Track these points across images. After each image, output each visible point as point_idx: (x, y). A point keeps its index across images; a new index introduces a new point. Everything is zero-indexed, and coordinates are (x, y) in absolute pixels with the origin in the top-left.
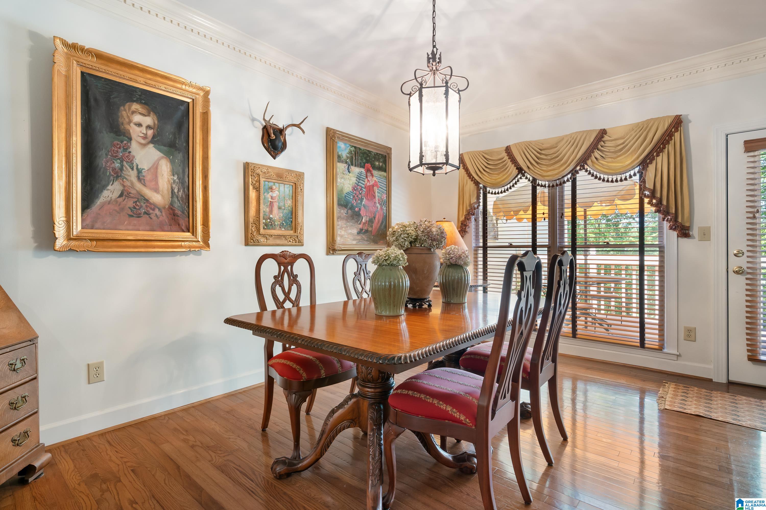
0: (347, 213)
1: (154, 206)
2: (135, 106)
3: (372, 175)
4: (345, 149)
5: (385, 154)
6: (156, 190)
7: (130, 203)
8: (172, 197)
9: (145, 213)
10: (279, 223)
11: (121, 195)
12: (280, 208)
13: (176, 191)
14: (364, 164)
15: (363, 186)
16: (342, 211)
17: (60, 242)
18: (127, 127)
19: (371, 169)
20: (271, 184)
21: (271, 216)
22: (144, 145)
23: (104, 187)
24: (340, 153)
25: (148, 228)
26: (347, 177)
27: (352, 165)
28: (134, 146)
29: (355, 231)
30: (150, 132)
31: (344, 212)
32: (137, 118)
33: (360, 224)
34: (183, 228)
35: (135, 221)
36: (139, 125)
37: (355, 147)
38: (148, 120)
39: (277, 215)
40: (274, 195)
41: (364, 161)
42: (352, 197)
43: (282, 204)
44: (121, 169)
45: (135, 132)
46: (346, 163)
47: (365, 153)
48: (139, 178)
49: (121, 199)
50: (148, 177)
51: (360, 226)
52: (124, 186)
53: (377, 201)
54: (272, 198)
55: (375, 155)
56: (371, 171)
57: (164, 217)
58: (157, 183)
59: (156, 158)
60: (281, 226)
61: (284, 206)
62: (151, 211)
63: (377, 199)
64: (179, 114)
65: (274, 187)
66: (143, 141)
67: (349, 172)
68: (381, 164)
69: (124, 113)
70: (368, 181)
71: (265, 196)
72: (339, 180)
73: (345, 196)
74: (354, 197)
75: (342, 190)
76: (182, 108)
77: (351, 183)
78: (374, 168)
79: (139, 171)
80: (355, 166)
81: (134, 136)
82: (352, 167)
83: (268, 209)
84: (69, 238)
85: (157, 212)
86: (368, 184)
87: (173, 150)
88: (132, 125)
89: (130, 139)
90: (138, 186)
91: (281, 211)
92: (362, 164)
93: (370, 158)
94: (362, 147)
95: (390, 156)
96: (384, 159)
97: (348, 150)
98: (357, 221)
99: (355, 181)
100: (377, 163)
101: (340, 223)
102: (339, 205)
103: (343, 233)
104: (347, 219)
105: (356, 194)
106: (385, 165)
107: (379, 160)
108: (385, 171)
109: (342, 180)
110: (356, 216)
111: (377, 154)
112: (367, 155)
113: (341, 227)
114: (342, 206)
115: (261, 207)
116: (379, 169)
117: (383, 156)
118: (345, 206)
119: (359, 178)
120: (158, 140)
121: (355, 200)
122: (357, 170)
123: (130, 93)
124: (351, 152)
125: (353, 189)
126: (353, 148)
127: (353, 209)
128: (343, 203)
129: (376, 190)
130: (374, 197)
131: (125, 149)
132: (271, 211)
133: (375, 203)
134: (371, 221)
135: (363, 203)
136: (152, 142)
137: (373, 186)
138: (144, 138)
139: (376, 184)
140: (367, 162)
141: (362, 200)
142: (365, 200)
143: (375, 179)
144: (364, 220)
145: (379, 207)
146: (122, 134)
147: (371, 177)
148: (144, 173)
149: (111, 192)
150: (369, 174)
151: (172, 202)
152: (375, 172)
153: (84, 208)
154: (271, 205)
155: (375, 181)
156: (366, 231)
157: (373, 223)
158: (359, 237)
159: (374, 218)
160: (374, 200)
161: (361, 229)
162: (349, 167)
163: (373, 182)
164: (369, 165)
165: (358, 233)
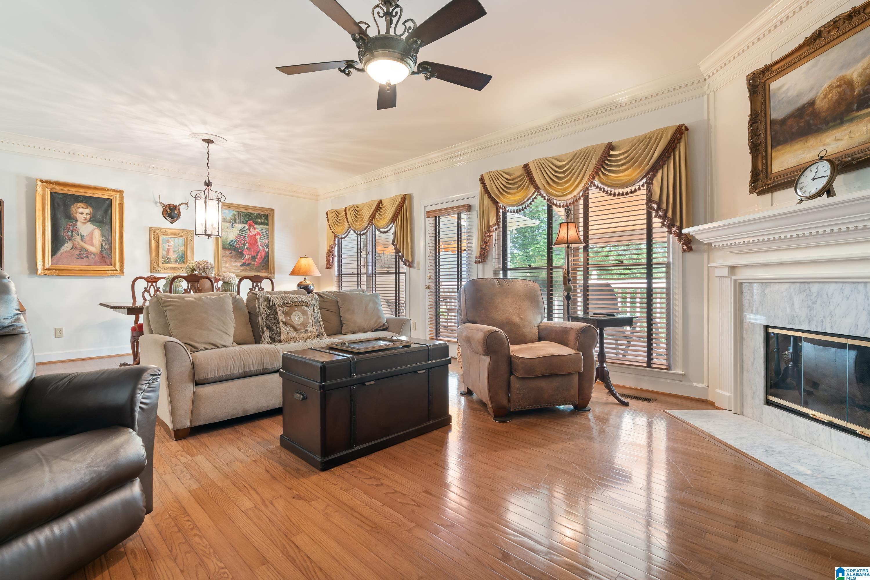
0: (231, 253)
1: (91, 253)
2: (80, 204)
3: (255, 228)
5: (266, 214)
6: (92, 245)
7: (77, 252)
8: (102, 248)
9: (86, 257)
10: (174, 260)
11: (72, 248)
12: (174, 252)
13: (104, 245)
14: (247, 221)
15: (246, 236)
16: (227, 252)
17: (40, 271)
18: (75, 215)
19: (253, 224)
20: (167, 239)
21: (168, 256)
22: (85, 223)
23: (63, 245)
24: (225, 217)
25: (87, 264)
26: (232, 231)
27: (235, 222)
28: (79, 225)
29: (239, 264)
30: (88, 217)
31: (228, 253)
32: (81, 210)
33: (243, 259)
34: (109, 264)
35: (80, 260)
36: (82, 213)
37: (238, 212)
38: (88, 211)
39: (173, 256)
40: (170, 244)
41: (247, 219)
42: (235, 243)
43: (176, 249)
44: (72, 236)
45: (79, 217)
46: (230, 222)
47: (248, 214)
48: (82, 240)
49: (72, 250)
50: (87, 239)
51: (243, 261)
52: (73, 244)
53: (259, 245)
54: (168, 246)
55: (257, 215)
56: (253, 226)
57: (97, 258)
58: (92, 241)
59: (92, 229)
60: (176, 262)
61: (178, 250)
62: (89, 256)
63: (259, 243)
64: (106, 205)
65: (170, 240)
66: (84, 221)
67: (233, 227)
68: (263, 221)
69: (73, 209)
70: (251, 232)
71: (163, 246)
72: (224, 233)
73: (229, 243)
74: (237, 243)
75: (226, 239)
76: (107, 202)
77: (235, 234)
78: (256, 223)
79: (82, 236)
80: (238, 223)
81: (79, 219)
82: (235, 224)
83: (166, 253)
84: (45, 269)
85: (92, 256)
86: (251, 234)
87: (102, 224)
88: (78, 214)
89: (77, 221)
90: (82, 243)
91: (176, 253)
92: (245, 222)
93: (252, 218)
94: (245, 211)
95: (272, 214)
96: (266, 217)
97: (231, 214)
98: (240, 258)
99: (238, 233)
100: (259, 220)
101: (225, 259)
102: (223, 248)
103: (227, 265)
104: (231, 257)
105: (239, 241)
106: (268, 221)
107: (261, 218)
108: (267, 225)
109: (227, 233)
110: (239, 255)
111: (259, 214)
112: (250, 216)
113: (226, 262)
114: (227, 249)
115: (160, 252)
116: (261, 224)
117: (264, 215)
118: (230, 249)
119: (242, 230)
120: (93, 220)
121: (239, 245)
122: (240, 226)
123: (77, 199)
124: (234, 215)
125: (237, 238)
126: (237, 212)
127: (236, 250)
128: (227, 247)
129: (258, 238)
130: (257, 242)
131: (74, 226)
132: (168, 254)
133: (258, 246)
134: (254, 258)
135: (246, 246)
136: (89, 221)
137: (255, 235)
138: (85, 220)
139: (258, 234)
140: (250, 220)
141: (244, 244)
142: (247, 244)
143: (257, 230)
144: (246, 257)
145: (261, 248)
146: (71, 219)
147: (253, 230)
148: (85, 237)
149: (67, 247)
150: (251, 228)
151: (102, 251)
152: (257, 226)
153: (53, 255)
154: (168, 250)
155: (257, 232)
156: (249, 264)
157: (255, 259)
158: (242, 268)
159: (257, 256)
160: (257, 244)
161: (244, 263)
162: (232, 225)
163: (256, 233)
164: (251, 222)
165: (241, 266)
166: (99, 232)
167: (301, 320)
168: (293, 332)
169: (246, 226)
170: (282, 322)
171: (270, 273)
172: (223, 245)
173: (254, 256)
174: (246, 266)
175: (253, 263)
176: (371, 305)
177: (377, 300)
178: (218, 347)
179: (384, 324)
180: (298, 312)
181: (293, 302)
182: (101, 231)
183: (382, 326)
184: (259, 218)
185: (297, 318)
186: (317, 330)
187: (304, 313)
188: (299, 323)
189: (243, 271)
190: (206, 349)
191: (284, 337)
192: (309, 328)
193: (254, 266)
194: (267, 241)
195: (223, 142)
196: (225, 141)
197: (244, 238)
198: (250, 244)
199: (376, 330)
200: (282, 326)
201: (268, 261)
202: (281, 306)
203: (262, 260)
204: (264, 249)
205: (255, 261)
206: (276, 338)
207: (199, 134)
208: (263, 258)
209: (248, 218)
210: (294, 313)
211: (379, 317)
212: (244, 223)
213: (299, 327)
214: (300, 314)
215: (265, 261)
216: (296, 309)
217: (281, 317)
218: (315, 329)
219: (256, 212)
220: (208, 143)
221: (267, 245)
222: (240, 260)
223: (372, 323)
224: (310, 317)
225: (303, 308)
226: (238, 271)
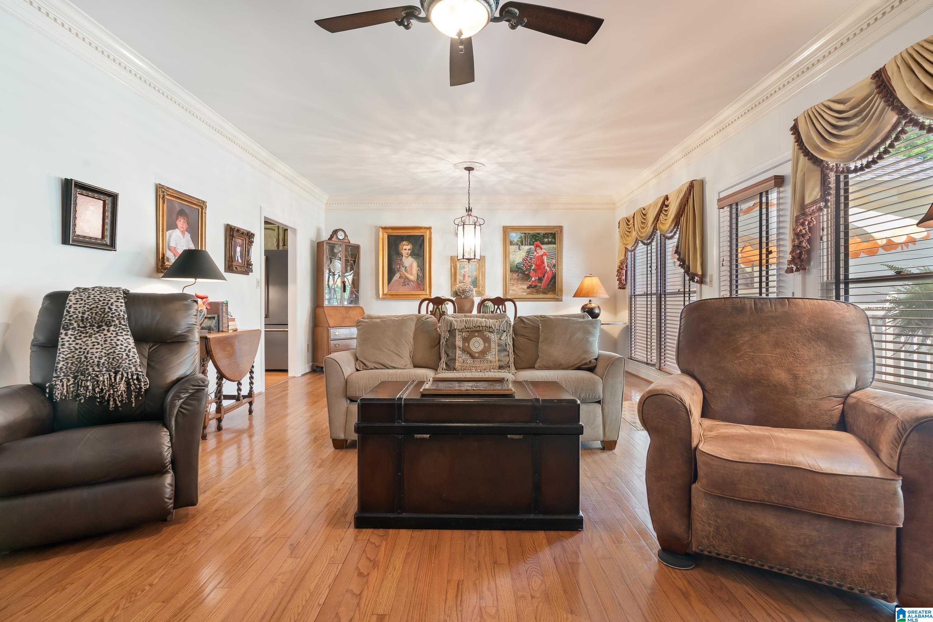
0: (518, 275)
1: (410, 281)
2: (405, 243)
3: (541, 249)
4: (517, 236)
5: (554, 232)
6: (412, 274)
7: (402, 280)
8: (417, 277)
9: (408, 284)
11: (399, 278)
12: (469, 277)
13: (419, 274)
14: (534, 242)
15: (533, 257)
16: (514, 275)
17: (381, 296)
18: (401, 251)
19: (540, 245)
20: (463, 265)
22: (407, 257)
23: (394, 275)
24: (512, 240)
25: (408, 290)
26: (519, 253)
27: (522, 244)
28: (404, 258)
29: (525, 287)
30: (410, 251)
31: (515, 275)
32: (405, 247)
33: (530, 281)
34: (422, 289)
35: (404, 287)
36: (406, 250)
37: (525, 234)
38: (409, 247)
39: (468, 281)
40: (466, 270)
41: (534, 240)
42: (522, 265)
43: (470, 274)
44: (400, 268)
45: (404, 253)
46: (517, 244)
47: (534, 235)
48: (406, 271)
50: (408, 269)
51: (530, 283)
52: (400, 274)
53: (546, 265)
54: (464, 272)
55: (544, 234)
56: (540, 246)
57: (415, 285)
58: (412, 271)
59: (412, 261)
62: (410, 283)
63: (546, 263)
64: (420, 241)
65: (466, 266)
66: (407, 256)
67: (520, 250)
68: (550, 240)
69: (400, 246)
70: (537, 253)
72: (511, 256)
73: (517, 265)
74: (524, 265)
75: (514, 262)
76: (422, 238)
77: (521, 256)
78: (543, 243)
79: (406, 268)
80: (525, 245)
81: (404, 254)
82: (522, 246)
83: (462, 278)
84: (383, 294)
85: (412, 283)
86: (537, 255)
88: (403, 250)
89: (403, 256)
90: (405, 273)
91: (470, 278)
92: (532, 243)
93: (539, 238)
94: (531, 232)
95: (559, 232)
96: (554, 235)
97: (519, 236)
98: (527, 280)
99: (525, 255)
100: (546, 240)
101: (512, 282)
102: (511, 271)
103: (515, 288)
104: (518, 280)
105: (526, 263)
106: (555, 240)
107: (548, 237)
108: (555, 243)
109: (514, 256)
110: (526, 277)
111: (546, 233)
112: (537, 236)
113: (513, 285)
114: (514, 272)
115: (457, 277)
116: (549, 243)
117: (551, 234)
118: (516, 272)
119: (529, 252)
120: (413, 254)
121: (526, 267)
122: (526, 248)
123: (402, 238)
124: (521, 237)
125: (524, 260)
126: (524, 234)
127: (523, 273)
128: (514, 270)
129: (545, 258)
130: (543, 263)
131: (401, 260)
132: (464, 279)
133: (545, 267)
134: (540, 280)
135: (533, 268)
136: (410, 255)
137: (542, 256)
138: (407, 254)
139: (545, 254)
140: (536, 241)
141: (531, 266)
142: (534, 266)
143: (544, 251)
144: (533, 279)
145: (548, 269)
146: (400, 255)
147: (540, 250)
148: (407, 268)
149: (396, 277)
150: (538, 248)
151: (418, 279)
152: (544, 246)
153: (389, 283)
154: (464, 276)
155: (544, 252)
156: (535, 286)
157: (542, 280)
158: (529, 290)
159: (544, 277)
160: (543, 265)
161: (530, 285)
162: (519, 247)
163: (543, 253)
164: (538, 243)
165: (528, 288)
166: (416, 263)
167: (481, 348)
168: (470, 361)
169: (532, 247)
170: (460, 348)
171: (557, 295)
172: (511, 268)
173: (541, 278)
174: (533, 288)
175: (539, 285)
176: (579, 335)
177: (590, 329)
178: (388, 368)
179: (590, 362)
180: (478, 338)
181: (475, 327)
182: (418, 262)
183: (586, 364)
184: (546, 238)
185: (477, 345)
186: (499, 361)
187: (487, 340)
188: (478, 351)
189: (529, 293)
190: (376, 368)
191: (459, 365)
192: (489, 357)
193: (541, 288)
194: (554, 261)
195: (480, 167)
196: (481, 165)
197: (530, 260)
198: (536, 265)
199: (579, 368)
200: (458, 352)
201: (555, 282)
202: (461, 331)
203: (548, 281)
204: (551, 270)
205: (541, 283)
206: (451, 365)
207: (458, 164)
208: (550, 279)
209: (535, 239)
210: (474, 340)
211: (586, 352)
212: (530, 245)
213: (477, 355)
214: (481, 341)
215: (552, 283)
216: (476, 334)
217: (459, 342)
218: (497, 359)
219: (543, 232)
220: (469, 171)
221: (554, 266)
222: (526, 282)
223: (574, 359)
224: (493, 345)
225: (485, 334)
226: (525, 294)
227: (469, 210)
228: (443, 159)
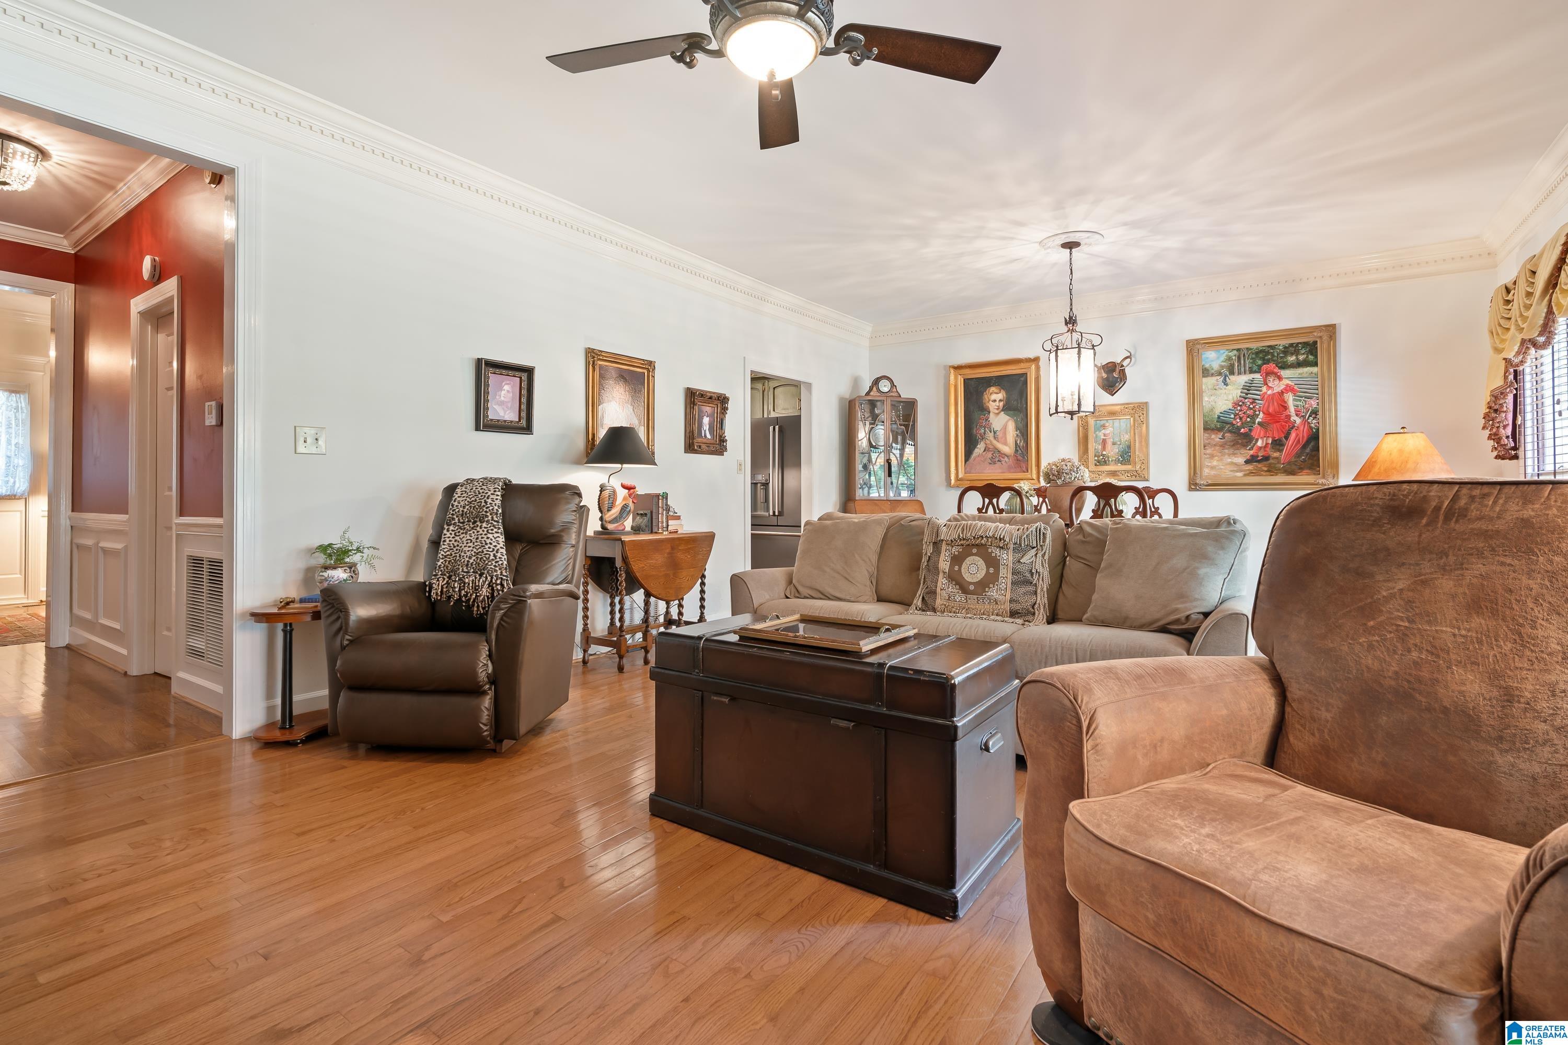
0: (1223, 437)
2: (993, 389)
3: (1280, 378)
4: (1218, 358)
5: (1312, 340)
6: (1005, 444)
7: (989, 455)
8: (1016, 447)
9: (998, 461)
10: (1114, 459)
11: (984, 451)
12: (1114, 444)
13: (1018, 442)
14: (1260, 367)
15: (1258, 397)
16: (1213, 436)
17: (953, 482)
18: (988, 404)
19: (1276, 370)
20: (1102, 423)
21: (1104, 453)
22: (998, 414)
23: (975, 447)
24: (1207, 366)
25: (999, 471)
26: (1223, 391)
27: (1232, 373)
28: (992, 415)
29: (1241, 460)
30: (1001, 404)
31: (1216, 438)
32: (993, 397)
33: (1251, 449)
34: (1024, 469)
35: (992, 466)
36: (995, 401)
37: (1238, 350)
38: (1001, 396)
39: (1112, 452)
40: (1107, 431)
41: (1260, 362)
42: (1232, 416)
43: (1117, 439)
44: (985, 433)
45: (992, 406)
46: (1220, 374)
47: (1261, 351)
48: (995, 438)
49: (985, 453)
50: (1000, 435)
51: (1251, 452)
52: (986, 444)
53: (1292, 412)
54: (1105, 435)
55: (1285, 347)
56: (1276, 374)
57: (1010, 462)
58: (1006, 438)
59: (1006, 420)
60: (1117, 461)
61: (1120, 441)
62: (1002, 459)
63: (1292, 409)
64: (1020, 384)
65: (1107, 424)
66: (997, 412)
67: (1226, 384)
68: (1301, 358)
69: (986, 396)
70: (1269, 388)
71: (1096, 435)
72: (1206, 399)
73: (1219, 417)
74: (1236, 415)
75: (1212, 410)
76: (1022, 379)
77: (1230, 397)
78: (1285, 366)
80: (1239, 373)
81: (991, 409)
82: (1232, 377)
83: (1100, 447)
84: (957, 479)
85: (1006, 459)
86: (1269, 392)
87: (1016, 412)
88: (990, 402)
89: (989, 412)
90: (995, 442)
91: (1116, 446)
92: (1255, 368)
94: (1254, 346)
95: (1325, 338)
96: (1312, 348)
97: (1223, 357)
98: (1244, 446)
99: (1239, 394)
100: (1291, 359)
101: (1209, 451)
102: (1206, 429)
103: (1215, 463)
104: (1223, 446)
105: (1241, 410)
106: (1316, 357)
107: (1297, 353)
108: (1315, 364)
109: (1212, 398)
110: (1243, 439)
111: (1291, 345)
112: (1268, 353)
113: (1212, 456)
114: (1213, 430)
115: (1090, 446)
116: (1299, 365)
117: (1305, 344)
118: (1219, 430)
119: (1248, 388)
120: (1008, 408)
121: (1241, 419)
122: (1243, 379)
123: (987, 382)
124: (1229, 358)
125: (1236, 404)
126: (1235, 352)
127: (1235, 431)
128: (1213, 426)
129: (1290, 398)
130: (1286, 408)
131: (986, 420)
132: (1104, 448)
133: (1289, 417)
134: (1278, 444)
135: (1258, 420)
136: (1002, 410)
137: (1282, 393)
138: (998, 409)
139: (1289, 389)
140: (1266, 362)
141: (1254, 417)
142: (1261, 415)
143: (1286, 382)
144: (1260, 443)
145: (1298, 421)
146: (985, 410)
147: (1277, 382)
148: (998, 434)
149: (980, 449)
150: (1271, 379)
151: (1016, 451)
152: (1285, 373)
153: (966, 460)
154: (1104, 442)
155: (1287, 385)
156: (1266, 458)
157: (1283, 445)
158: (1250, 467)
159: (1287, 438)
160: (1285, 413)
161: (1252, 456)
162: (1225, 379)
163: (1282, 387)
164: (1272, 366)
165: (1247, 462)
166: (1013, 424)
167: (981, 575)
168: (959, 597)
169: (1257, 376)
170: (944, 573)
171: (1324, 477)
172: (1205, 423)
173: (1280, 440)
174: (1259, 461)
175: (1276, 454)
180: (977, 558)
181: (974, 538)
182: (1016, 422)
184: (1292, 354)
185: (974, 569)
186: (1011, 601)
187: (992, 562)
188: (975, 580)
189: (1251, 473)
191: (942, 603)
192: (993, 593)
193: (1279, 463)
194: (1314, 403)
195: (1088, 238)
196: (1089, 234)
197: (1252, 403)
198: (1267, 414)
200: (942, 581)
201: (1316, 449)
202: (951, 543)
203: (1299, 446)
204: (1305, 421)
205: (1281, 451)
206: (929, 601)
207: (1045, 241)
208: (1302, 442)
209: (1263, 359)
210: (969, 560)
212: (1251, 372)
213: (972, 587)
214: (980, 562)
215: (1308, 450)
216: (975, 551)
217: (944, 564)
218: (1008, 597)
219: (1282, 343)
220: (1071, 248)
221: (1315, 413)
222: (1243, 451)
224: (1003, 572)
225: (990, 550)
226: (1240, 474)
227: (1071, 321)
228: (1012, 238)
